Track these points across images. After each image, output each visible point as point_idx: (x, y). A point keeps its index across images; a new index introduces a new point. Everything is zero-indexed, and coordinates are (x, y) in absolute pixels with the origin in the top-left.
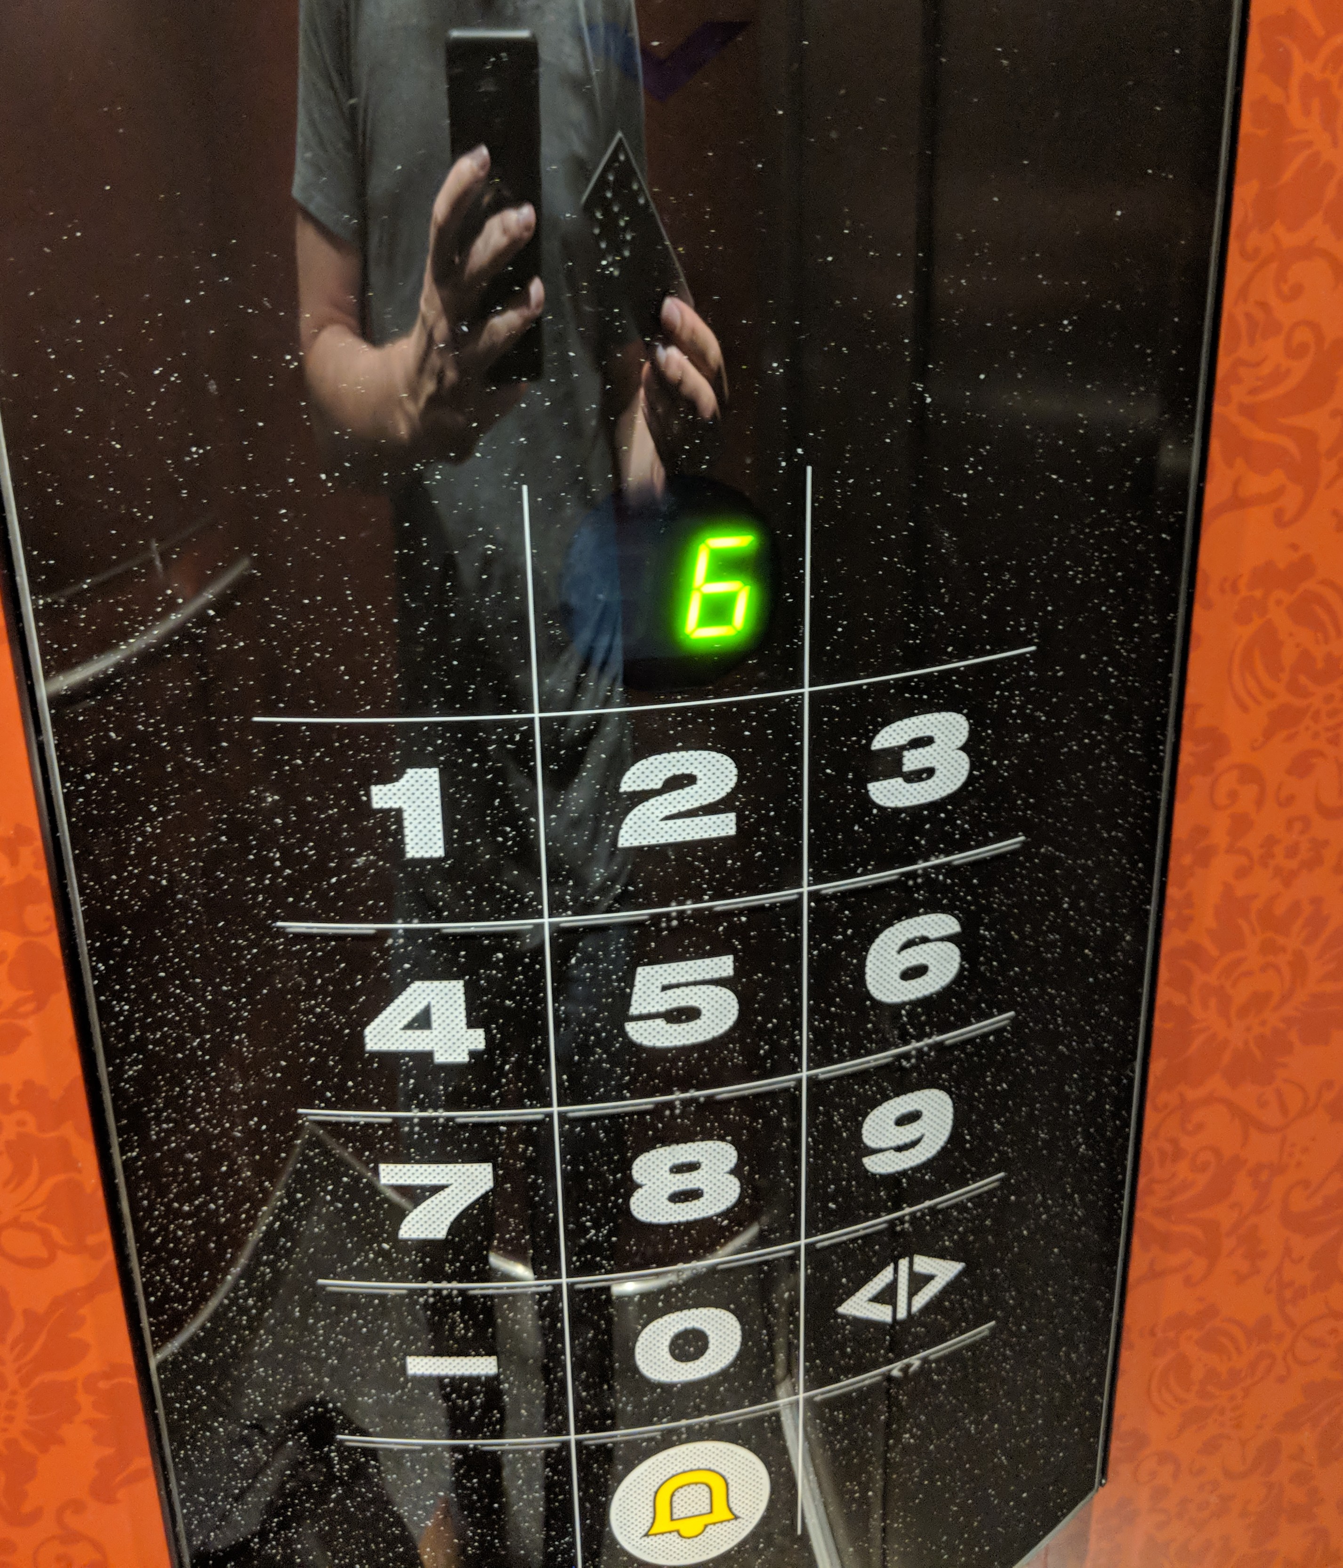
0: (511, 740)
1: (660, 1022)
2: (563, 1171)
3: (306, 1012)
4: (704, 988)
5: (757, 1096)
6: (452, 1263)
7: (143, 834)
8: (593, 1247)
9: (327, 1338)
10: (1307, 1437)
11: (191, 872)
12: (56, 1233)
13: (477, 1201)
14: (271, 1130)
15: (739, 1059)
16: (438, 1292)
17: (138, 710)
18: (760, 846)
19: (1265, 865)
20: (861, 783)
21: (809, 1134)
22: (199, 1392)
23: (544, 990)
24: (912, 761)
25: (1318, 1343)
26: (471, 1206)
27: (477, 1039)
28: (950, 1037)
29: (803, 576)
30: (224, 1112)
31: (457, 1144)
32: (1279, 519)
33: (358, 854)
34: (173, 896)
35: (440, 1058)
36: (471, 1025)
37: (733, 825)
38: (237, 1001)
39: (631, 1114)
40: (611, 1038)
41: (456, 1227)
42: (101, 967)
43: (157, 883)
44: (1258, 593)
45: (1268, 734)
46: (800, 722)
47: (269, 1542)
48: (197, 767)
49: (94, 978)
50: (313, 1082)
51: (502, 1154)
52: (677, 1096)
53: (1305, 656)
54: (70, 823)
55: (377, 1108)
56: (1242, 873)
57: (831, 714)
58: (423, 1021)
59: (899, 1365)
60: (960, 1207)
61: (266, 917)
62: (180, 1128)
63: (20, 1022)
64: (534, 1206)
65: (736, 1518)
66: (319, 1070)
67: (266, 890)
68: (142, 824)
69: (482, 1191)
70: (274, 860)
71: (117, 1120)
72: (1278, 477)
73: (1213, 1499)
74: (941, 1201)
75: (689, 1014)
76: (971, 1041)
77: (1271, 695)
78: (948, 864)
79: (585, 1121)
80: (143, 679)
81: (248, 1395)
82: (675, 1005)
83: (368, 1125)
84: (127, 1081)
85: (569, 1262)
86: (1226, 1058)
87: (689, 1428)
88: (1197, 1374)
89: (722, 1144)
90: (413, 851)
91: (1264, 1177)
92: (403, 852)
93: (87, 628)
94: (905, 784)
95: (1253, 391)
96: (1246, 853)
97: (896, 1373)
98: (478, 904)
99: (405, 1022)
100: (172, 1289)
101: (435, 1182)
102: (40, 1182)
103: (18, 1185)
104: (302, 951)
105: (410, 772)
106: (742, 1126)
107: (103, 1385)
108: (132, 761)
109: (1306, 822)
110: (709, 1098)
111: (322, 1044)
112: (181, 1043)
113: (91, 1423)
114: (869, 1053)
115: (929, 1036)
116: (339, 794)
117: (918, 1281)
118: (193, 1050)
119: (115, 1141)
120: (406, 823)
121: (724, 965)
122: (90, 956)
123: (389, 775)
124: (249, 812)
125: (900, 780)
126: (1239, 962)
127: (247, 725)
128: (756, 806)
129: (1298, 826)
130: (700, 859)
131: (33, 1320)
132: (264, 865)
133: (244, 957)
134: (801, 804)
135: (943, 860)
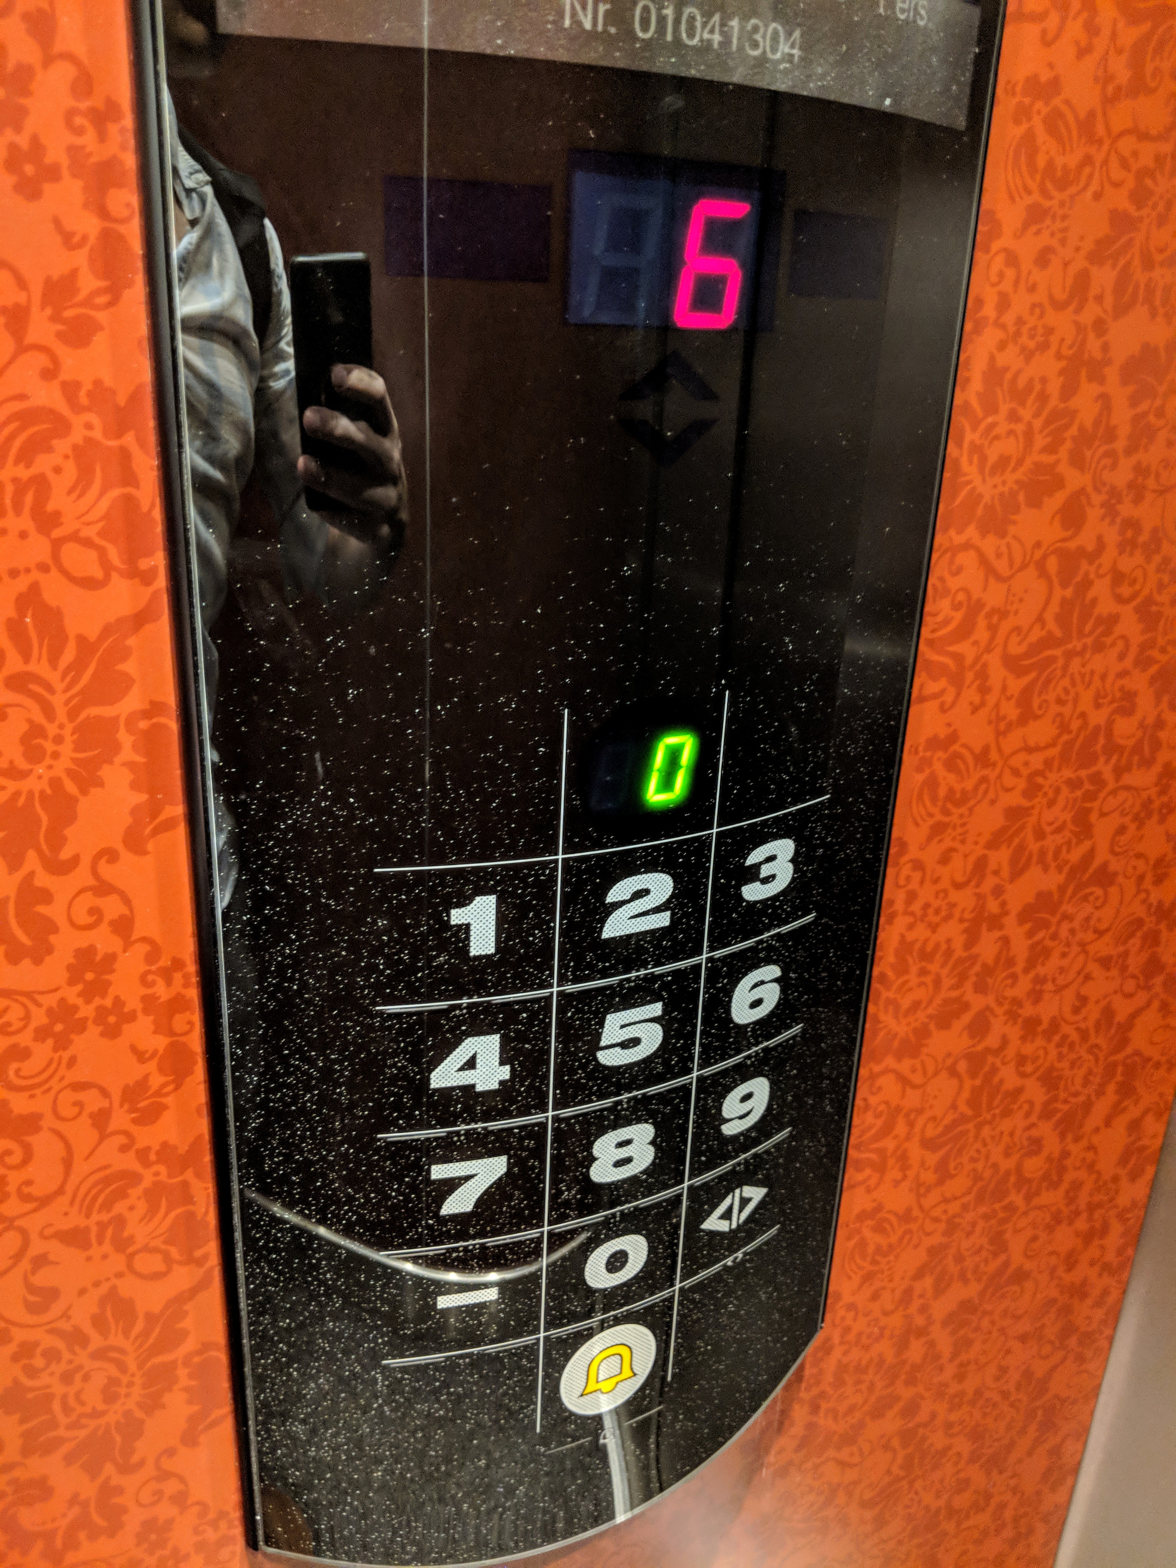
0: (543, 874)
1: (618, 1049)
2: (552, 1155)
3: (390, 1067)
4: (644, 1024)
5: (669, 1091)
6: (474, 1227)
7: (283, 955)
8: (567, 1204)
9: (383, 1291)
10: (928, 1282)
11: (318, 979)
12: (174, 1252)
13: (494, 1183)
14: (357, 1152)
15: (660, 1069)
16: (466, 1248)
17: (289, 869)
18: (682, 931)
19: (922, 921)
20: (738, 887)
21: (695, 1114)
22: (282, 1349)
23: (550, 1036)
24: (765, 871)
25: (936, 1220)
26: (491, 1187)
27: (505, 1072)
28: (771, 1043)
29: (718, 760)
30: (323, 1144)
31: (484, 1145)
32: (943, 709)
33: (438, 956)
34: (301, 997)
35: (479, 1088)
36: (502, 1063)
37: (668, 919)
38: (341, 1065)
39: (595, 1112)
40: (588, 1062)
41: (480, 1202)
42: (239, 1052)
43: (290, 988)
44: (929, 754)
45: (929, 839)
46: (710, 851)
47: (323, 1448)
48: (330, 905)
49: (232, 1060)
50: (391, 1114)
51: (514, 1148)
52: (626, 1096)
53: (951, 791)
54: (225, 952)
55: (433, 1127)
56: (911, 927)
57: (727, 844)
58: (471, 1064)
59: (731, 1258)
60: (767, 1152)
61: (369, 1005)
62: (288, 1158)
63: (164, 1100)
64: (530, 1180)
65: (635, 1375)
66: (398, 1106)
67: (371, 986)
68: (283, 948)
69: (499, 1175)
70: (378, 965)
71: (239, 1159)
72: (943, 683)
73: (876, 1330)
74: (760, 1149)
75: (635, 1042)
76: (780, 1045)
77: (931, 815)
78: (779, 933)
79: (567, 1120)
80: (295, 848)
81: (319, 1345)
82: (627, 1037)
83: (428, 1139)
84: (249, 1131)
85: (550, 1215)
86: (896, 1044)
87: (615, 1317)
88: (871, 1249)
89: (646, 1125)
90: (475, 950)
91: (912, 1116)
92: (468, 952)
93: (256, 815)
94: (762, 886)
95: (933, 631)
96: (912, 914)
97: (730, 1264)
98: (513, 983)
99: (459, 1066)
100: (269, 1276)
101: (468, 1173)
102: (166, 1214)
103: (149, 1220)
104: (393, 1025)
105: (478, 899)
106: (658, 1111)
107: (196, 1360)
108: (280, 905)
109: (945, 891)
110: (644, 1095)
111: (400, 1087)
112: (295, 1099)
113: (186, 1389)
114: (731, 1057)
115: (761, 1042)
116: (430, 916)
117: (744, 1202)
118: (305, 1102)
119: (235, 1175)
120: (472, 933)
121: (656, 1009)
122: (231, 1045)
123: (464, 901)
124: (364, 933)
125: (758, 883)
126: (907, 982)
127: (371, 875)
128: (682, 906)
129: (942, 895)
130: (649, 942)
131: (151, 1318)
132: (372, 968)
133: (350, 1034)
134: (706, 903)
135: (777, 930)
